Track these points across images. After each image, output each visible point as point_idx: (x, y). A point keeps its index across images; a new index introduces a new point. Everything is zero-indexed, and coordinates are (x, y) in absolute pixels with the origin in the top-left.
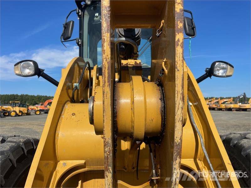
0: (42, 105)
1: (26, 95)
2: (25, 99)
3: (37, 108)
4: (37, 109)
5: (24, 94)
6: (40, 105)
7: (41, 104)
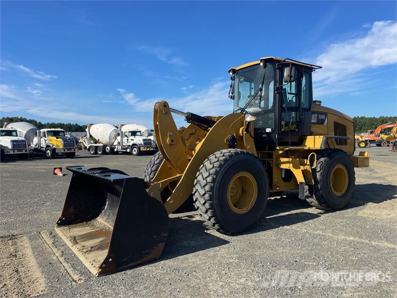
0: (371, 133)
1: (362, 118)
2: (360, 124)
3: (362, 138)
4: (361, 140)
5: (358, 117)
6: (367, 133)
7: (369, 132)
